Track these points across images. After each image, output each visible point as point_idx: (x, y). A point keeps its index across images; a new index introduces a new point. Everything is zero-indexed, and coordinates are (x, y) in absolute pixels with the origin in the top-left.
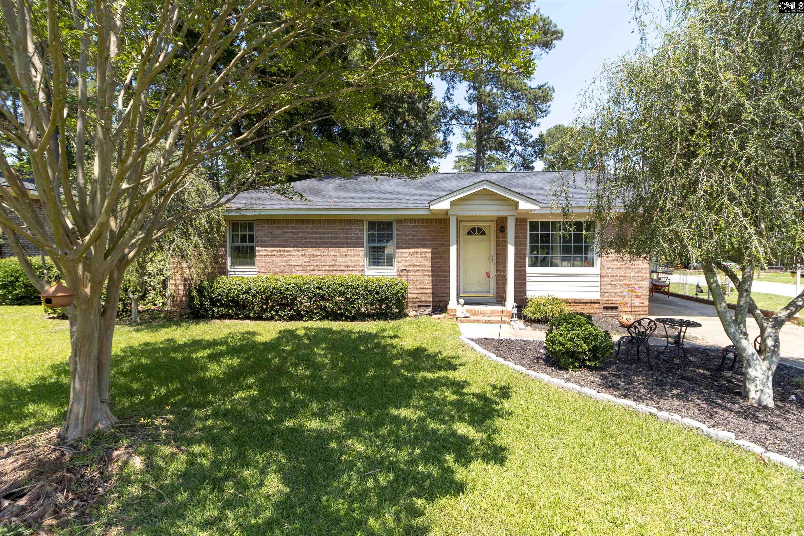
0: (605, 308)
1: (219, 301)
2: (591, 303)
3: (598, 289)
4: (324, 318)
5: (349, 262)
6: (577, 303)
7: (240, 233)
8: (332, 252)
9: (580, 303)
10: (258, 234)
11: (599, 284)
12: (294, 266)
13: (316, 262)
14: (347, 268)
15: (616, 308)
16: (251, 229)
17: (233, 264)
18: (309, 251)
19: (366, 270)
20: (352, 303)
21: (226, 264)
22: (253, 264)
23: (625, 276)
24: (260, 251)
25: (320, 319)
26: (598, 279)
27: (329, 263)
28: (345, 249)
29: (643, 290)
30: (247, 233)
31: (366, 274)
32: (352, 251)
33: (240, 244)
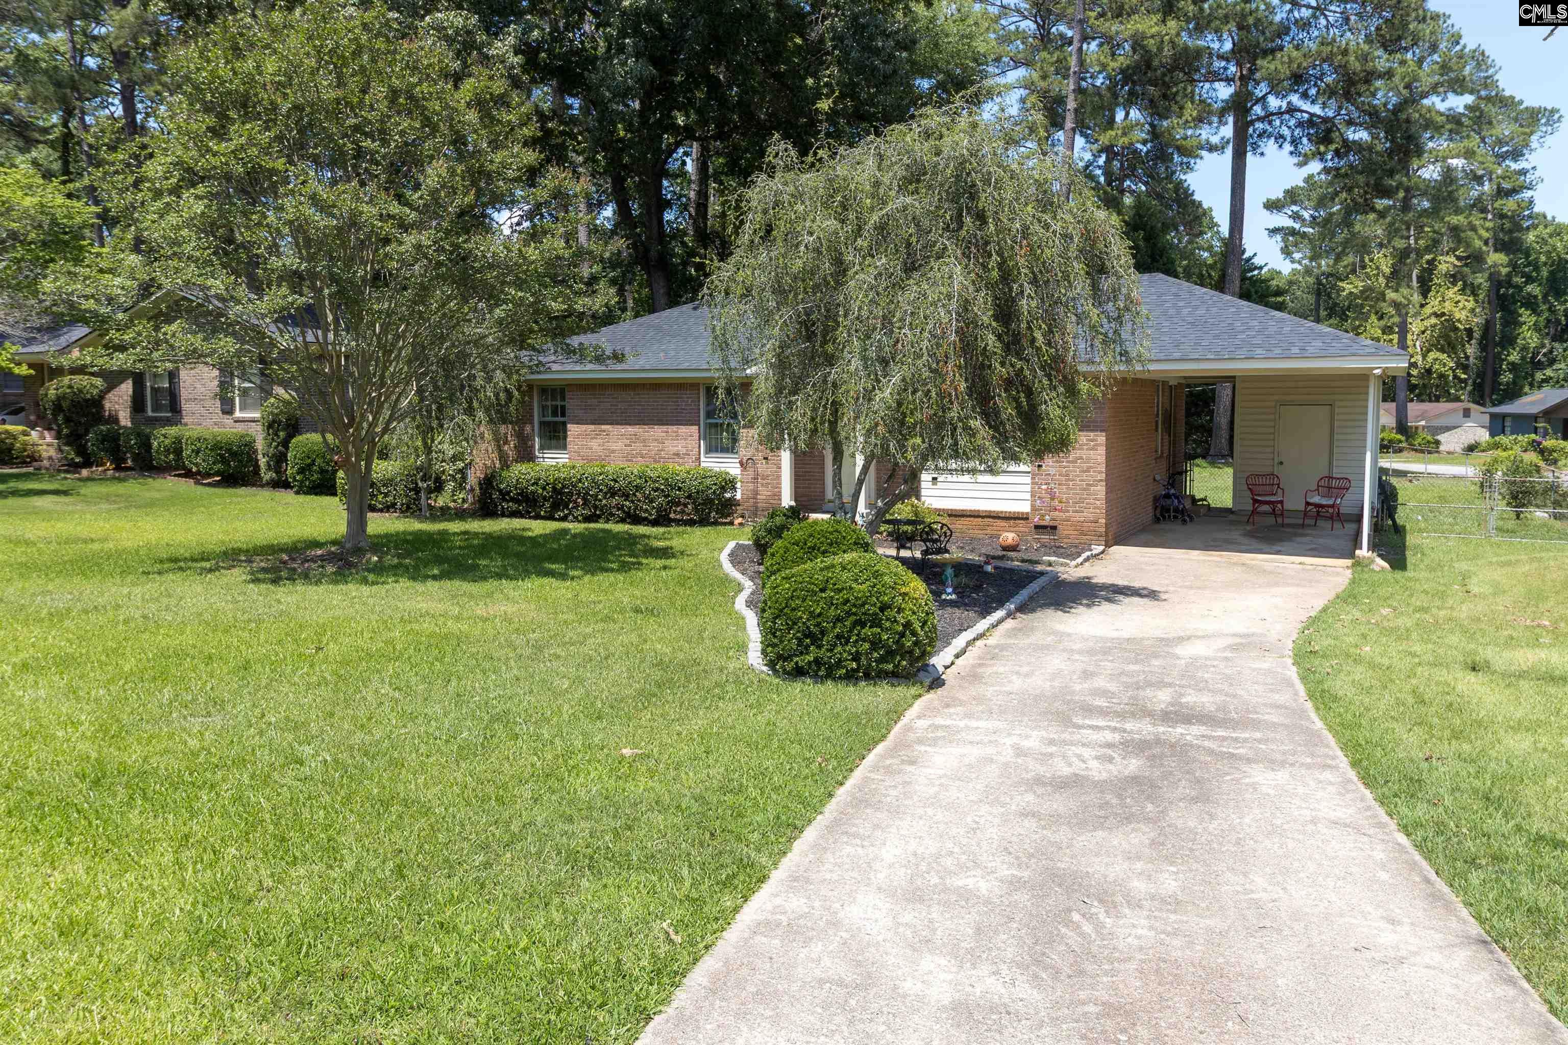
0: (1037, 527)
1: (508, 493)
2: (1015, 519)
3: (1028, 496)
4: (623, 521)
5: (680, 447)
6: (994, 517)
7: (549, 403)
8: (658, 431)
9: (999, 518)
10: (572, 403)
11: (1028, 488)
12: (613, 451)
13: (638, 446)
14: (678, 455)
15: (1054, 528)
16: (563, 399)
17: (542, 448)
18: (630, 429)
19: (703, 459)
20: (652, 501)
21: (533, 446)
22: (564, 447)
23: (1067, 475)
24: (573, 429)
25: (618, 522)
26: (1028, 480)
27: (654, 446)
28: (674, 428)
29: (1096, 499)
30: (559, 403)
31: (703, 464)
32: (683, 430)
33: (550, 419)
